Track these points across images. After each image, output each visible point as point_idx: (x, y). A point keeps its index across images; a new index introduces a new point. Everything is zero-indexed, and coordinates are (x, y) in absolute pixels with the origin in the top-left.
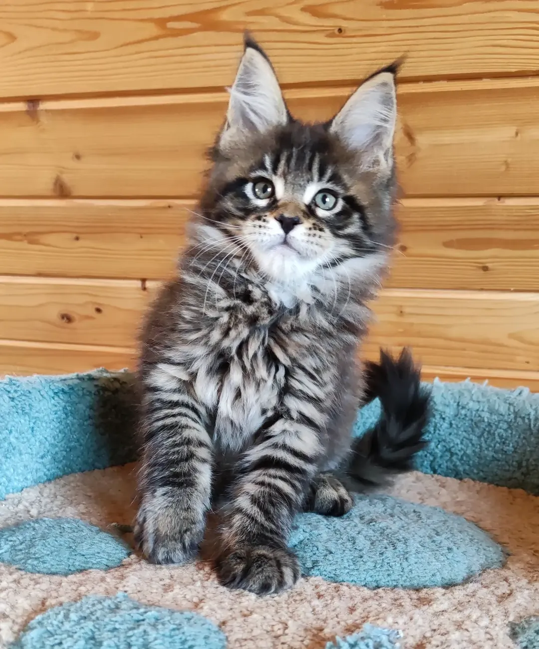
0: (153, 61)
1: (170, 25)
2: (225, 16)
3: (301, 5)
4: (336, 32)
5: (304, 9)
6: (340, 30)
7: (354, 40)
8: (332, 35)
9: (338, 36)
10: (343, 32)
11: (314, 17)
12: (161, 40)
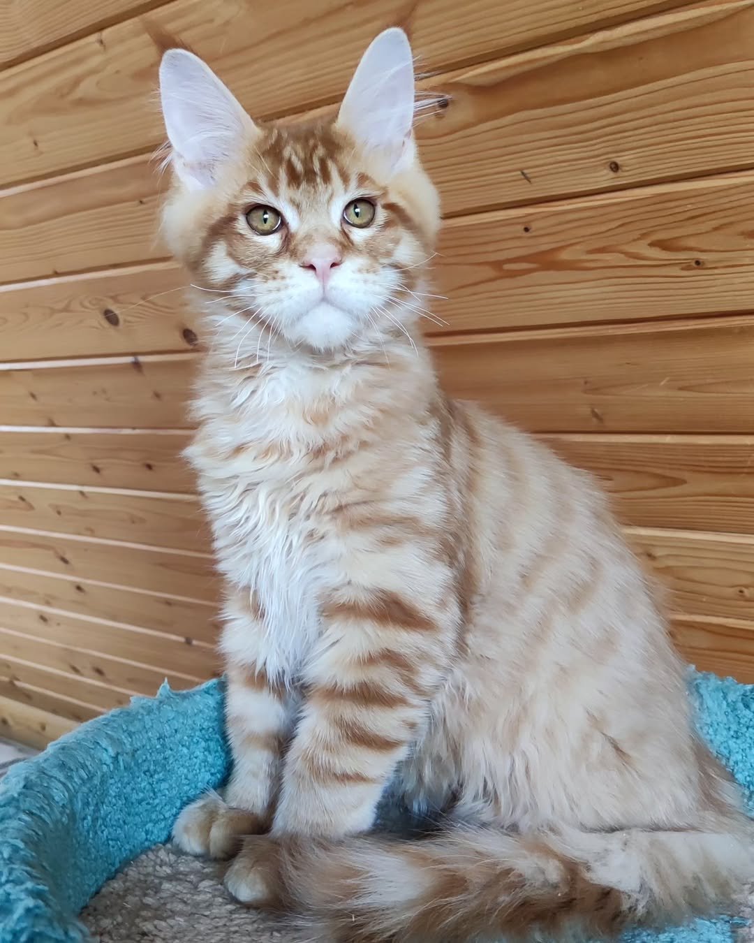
0: (492, 301)
1: (507, 267)
2: (565, 256)
3: (649, 241)
4: (693, 264)
5: (652, 245)
6: (698, 263)
7: (716, 271)
8: (688, 268)
9: (694, 269)
10: (702, 264)
11: (664, 252)
12: (498, 282)
